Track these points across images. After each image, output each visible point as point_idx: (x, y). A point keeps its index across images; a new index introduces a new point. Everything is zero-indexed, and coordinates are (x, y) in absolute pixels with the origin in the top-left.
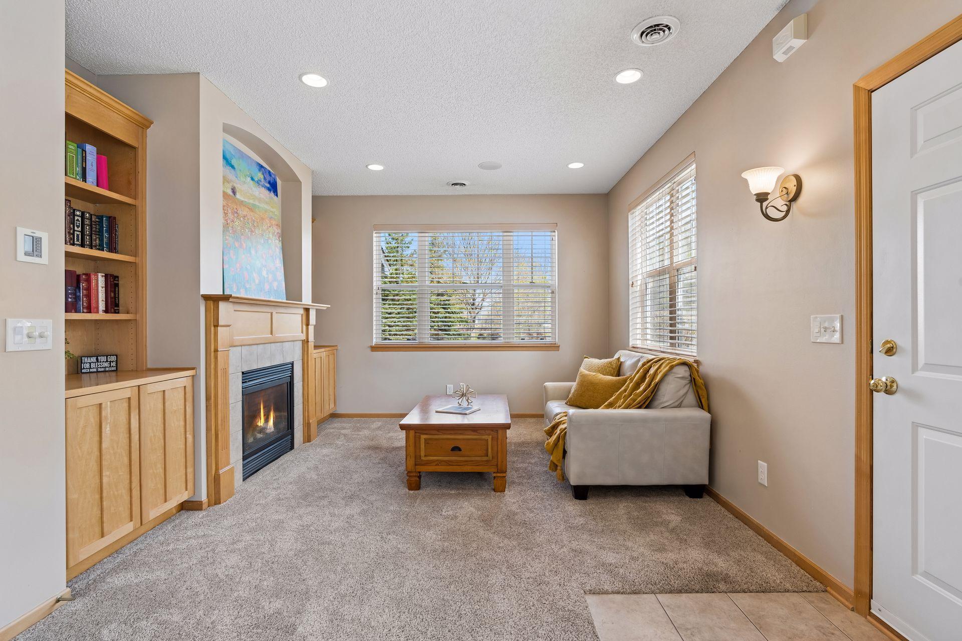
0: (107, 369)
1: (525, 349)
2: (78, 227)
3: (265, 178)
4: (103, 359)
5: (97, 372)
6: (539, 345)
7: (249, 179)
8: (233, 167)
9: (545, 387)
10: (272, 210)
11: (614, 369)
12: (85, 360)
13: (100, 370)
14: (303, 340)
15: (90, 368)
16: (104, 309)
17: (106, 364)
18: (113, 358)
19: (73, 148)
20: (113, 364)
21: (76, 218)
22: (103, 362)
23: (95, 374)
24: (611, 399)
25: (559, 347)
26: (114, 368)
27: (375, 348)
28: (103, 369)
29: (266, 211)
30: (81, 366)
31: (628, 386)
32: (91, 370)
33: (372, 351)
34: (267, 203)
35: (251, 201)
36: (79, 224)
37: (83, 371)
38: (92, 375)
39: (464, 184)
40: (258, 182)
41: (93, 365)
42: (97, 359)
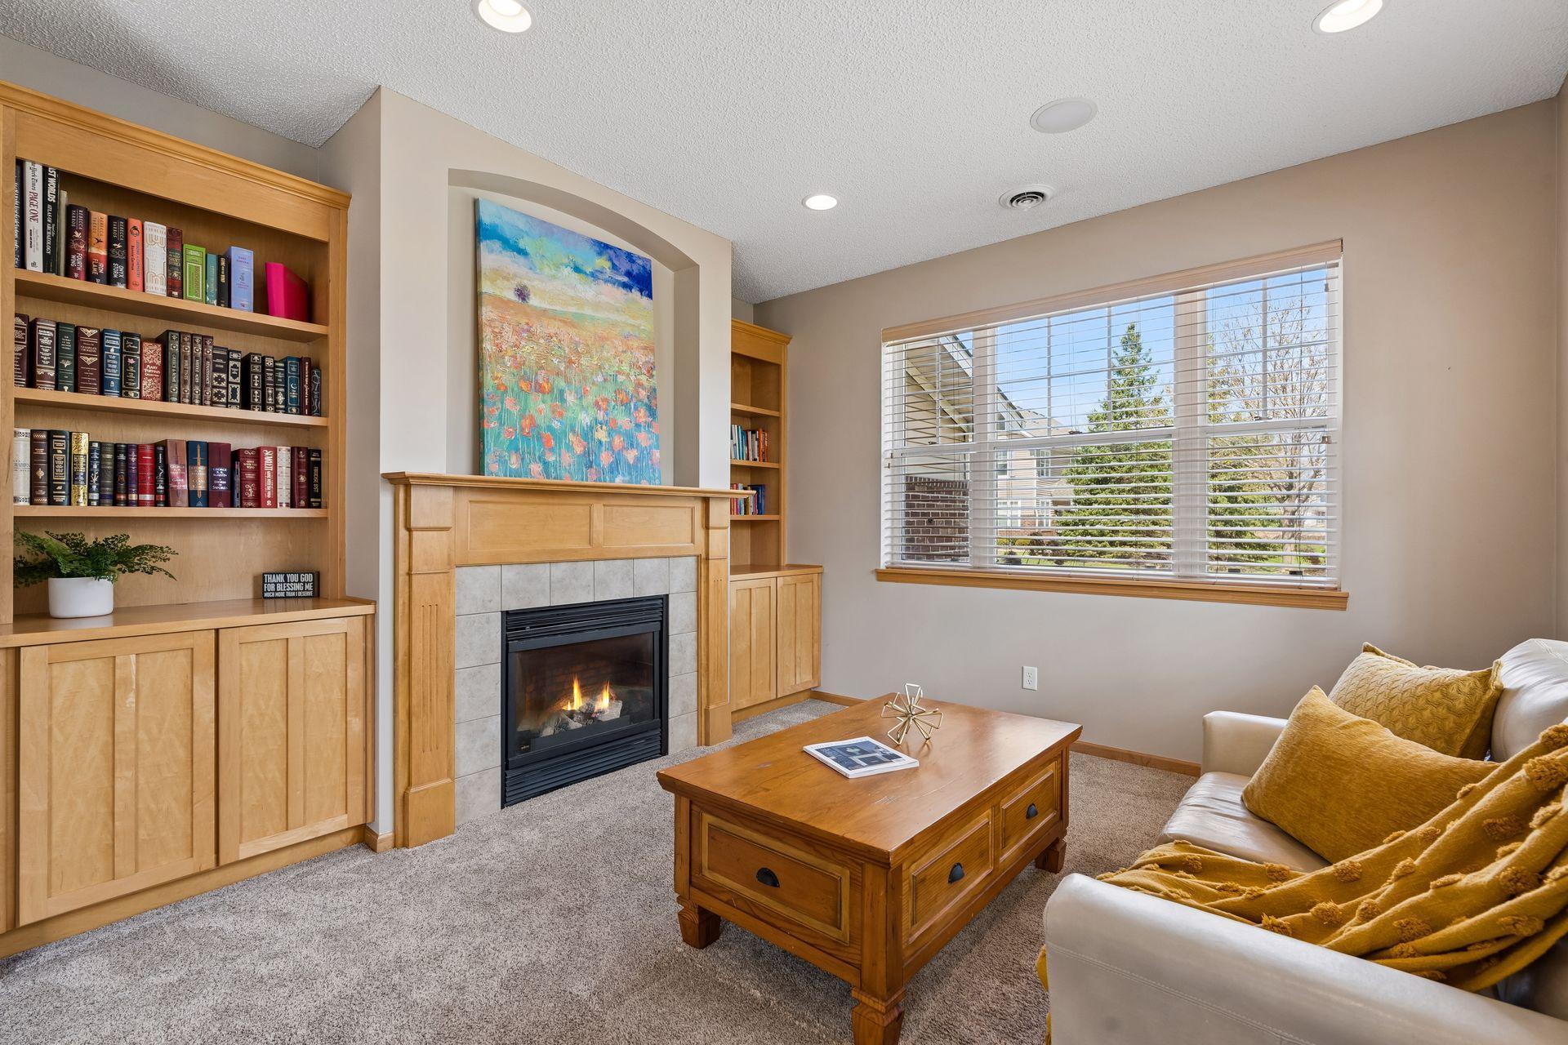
0: (300, 594)
1: (1229, 597)
2: (235, 376)
3: (614, 267)
4: (293, 577)
5: (286, 597)
6: (1275, 590)
7: (567, 271)
8: (522, 252)
9: (1204, 723)
10: (631, 321)
11: (1459, 715)
12: (269, 578)
13: (289, 594)
14: (698, 556)
15: (276, 591)
16: (289, 501)
17: (298, 587)
18: (309, 577)
19: (197, 254)
20: (309, 587)
21: (231, 363)
22: (294, 582)
23: (283, 600)
24: (1357, 858)
25: (1345, 598)
26: (310, 594)
27: (883, 575)
28: (293, 594)
29: (614, 325)
30: (263, 588)
31: (1442, 825)
32: (277, 594)
33: (879, 580)
34: (618, 311)
35: (573, 309)
36: (238, 372)
37: (266, 595)
38: (278, 601)
39: (1042, 195)
40: (595, 276)
41: (279, 587)
42: (285, 578)
